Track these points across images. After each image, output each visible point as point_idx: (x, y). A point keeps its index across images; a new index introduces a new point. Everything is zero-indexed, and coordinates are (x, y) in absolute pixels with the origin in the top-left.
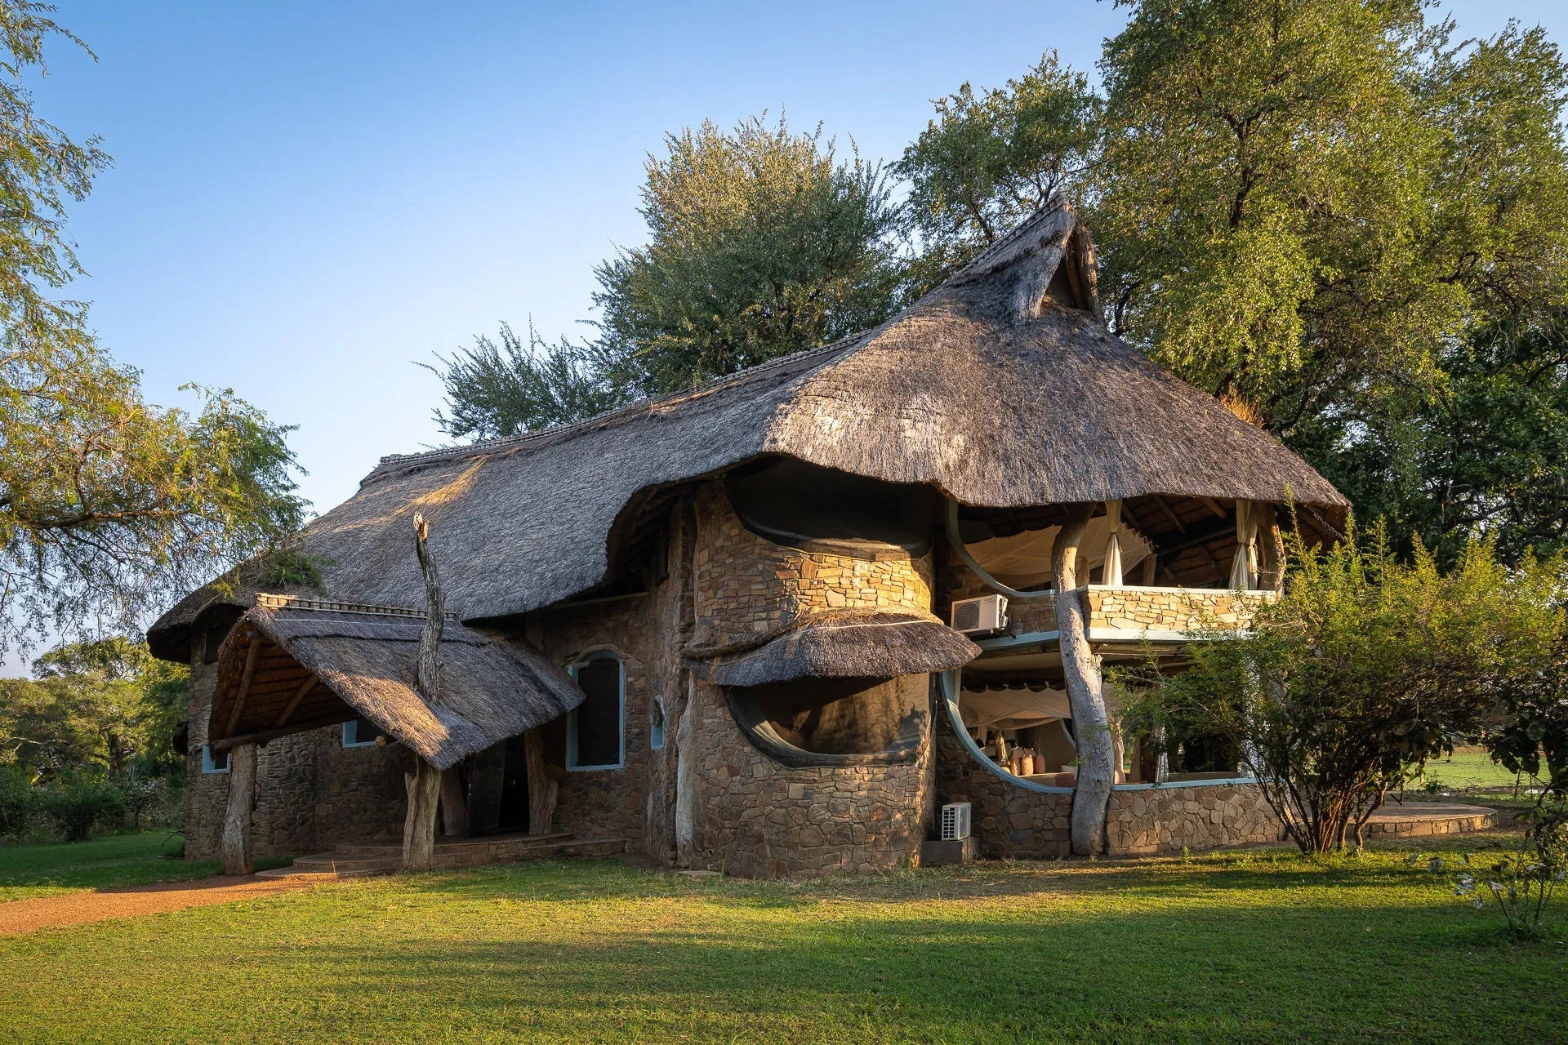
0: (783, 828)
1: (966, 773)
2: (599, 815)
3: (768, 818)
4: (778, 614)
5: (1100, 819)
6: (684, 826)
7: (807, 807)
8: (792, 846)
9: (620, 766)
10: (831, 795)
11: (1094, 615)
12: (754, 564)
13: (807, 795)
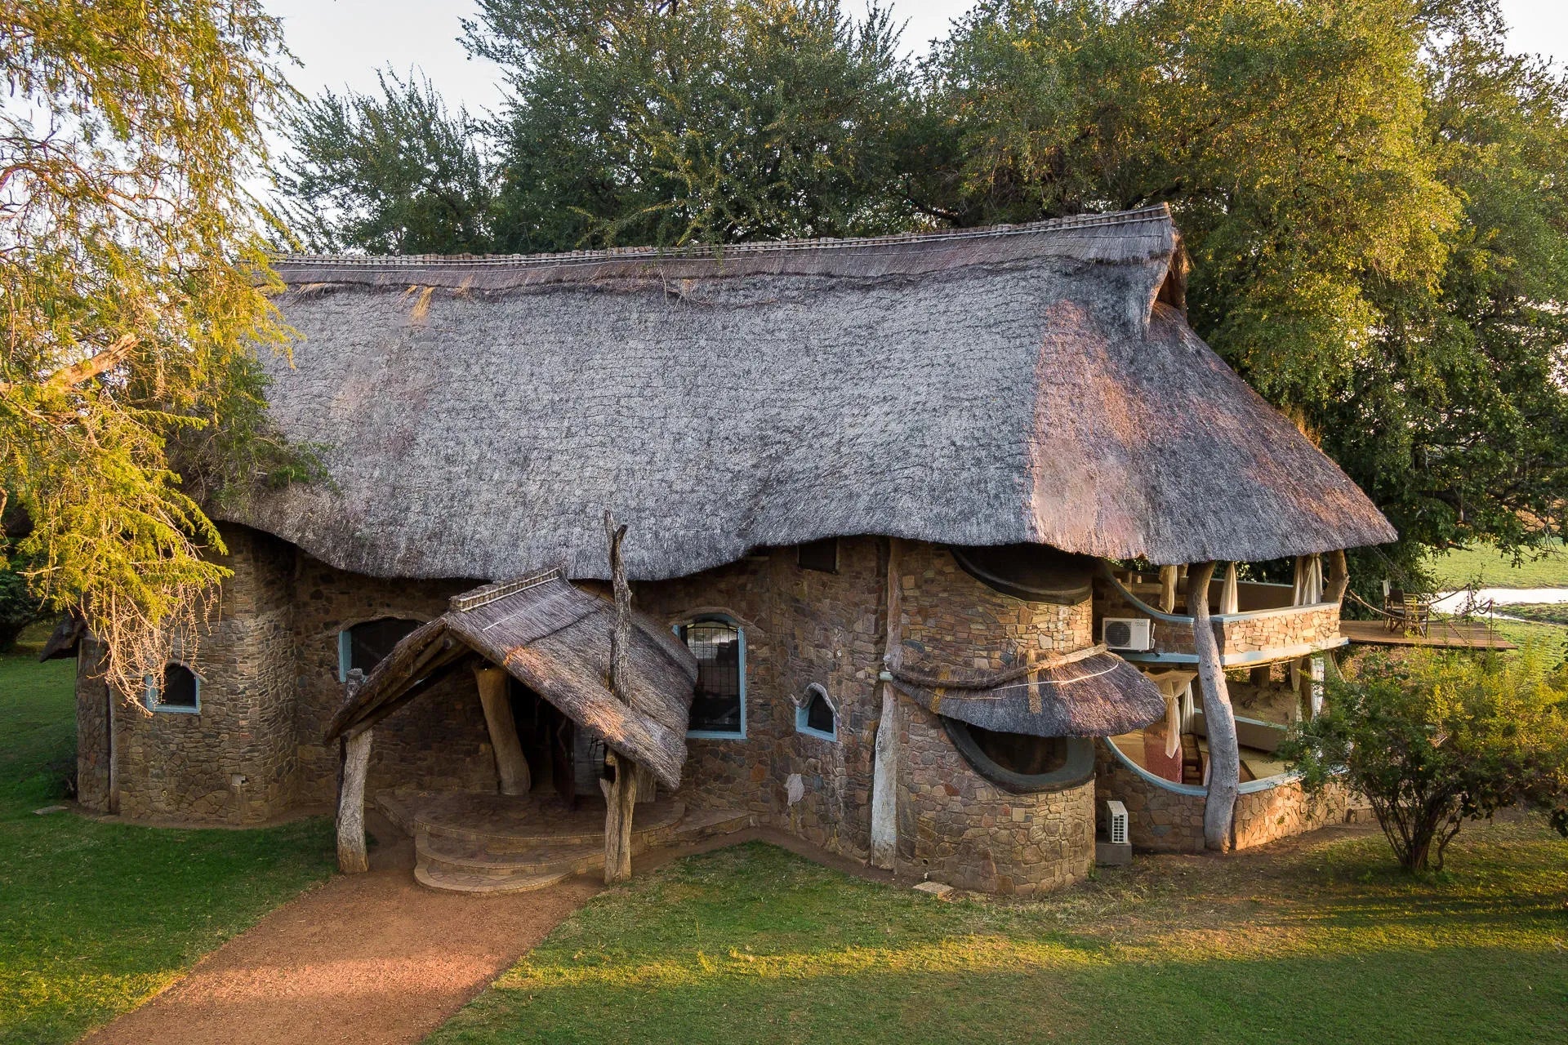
0: (1008, 848)
1: (1110, 771)
2: (716, 785)
3: (993, 837)
4: (997, 654)
5: (1229, 819)
6: (884, 828)
7: (1028, 829)
8: (1016, 864)
9: (741, 736)
10: (1046, 817)
11: (1227, 643)
12: (973, 605)
13: (1028, 819)
